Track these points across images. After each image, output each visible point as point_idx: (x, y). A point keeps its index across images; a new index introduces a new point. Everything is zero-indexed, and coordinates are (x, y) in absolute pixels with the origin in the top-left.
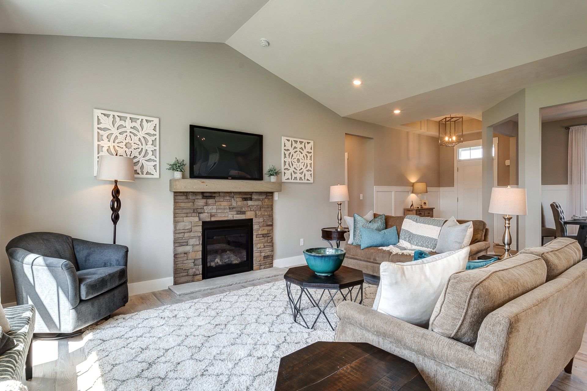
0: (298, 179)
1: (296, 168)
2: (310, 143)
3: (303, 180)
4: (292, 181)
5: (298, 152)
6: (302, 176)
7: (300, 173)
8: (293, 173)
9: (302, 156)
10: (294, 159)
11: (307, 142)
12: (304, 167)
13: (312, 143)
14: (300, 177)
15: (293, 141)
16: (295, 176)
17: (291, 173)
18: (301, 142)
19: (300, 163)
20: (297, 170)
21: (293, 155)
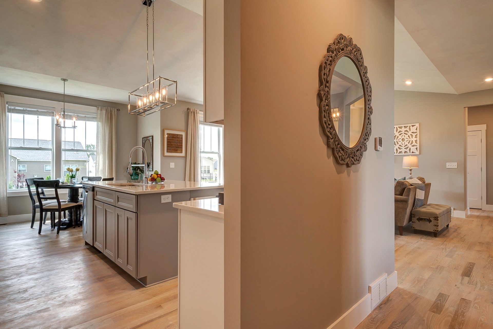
0: (403, 153)
1: (402, 145)
2: (415, 125)
3: (408, 153)
4: (398, 154)
5: (403, 134)
6: (408, 150)
7: (405, 149)
8: (398, 149)
9: (407, 136)
10: (399, 139)
11: (412, 126)
12: (409, 143)
13: (417, 125)
14: (405, 151)
15: (398, 128)
16: (401, 150)
17: (397, 149)
18: (405, 127)
19: (405, 141)
20: (402, 146)
21: (398, 136)
